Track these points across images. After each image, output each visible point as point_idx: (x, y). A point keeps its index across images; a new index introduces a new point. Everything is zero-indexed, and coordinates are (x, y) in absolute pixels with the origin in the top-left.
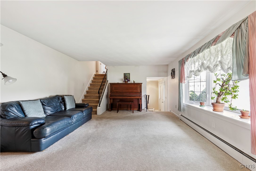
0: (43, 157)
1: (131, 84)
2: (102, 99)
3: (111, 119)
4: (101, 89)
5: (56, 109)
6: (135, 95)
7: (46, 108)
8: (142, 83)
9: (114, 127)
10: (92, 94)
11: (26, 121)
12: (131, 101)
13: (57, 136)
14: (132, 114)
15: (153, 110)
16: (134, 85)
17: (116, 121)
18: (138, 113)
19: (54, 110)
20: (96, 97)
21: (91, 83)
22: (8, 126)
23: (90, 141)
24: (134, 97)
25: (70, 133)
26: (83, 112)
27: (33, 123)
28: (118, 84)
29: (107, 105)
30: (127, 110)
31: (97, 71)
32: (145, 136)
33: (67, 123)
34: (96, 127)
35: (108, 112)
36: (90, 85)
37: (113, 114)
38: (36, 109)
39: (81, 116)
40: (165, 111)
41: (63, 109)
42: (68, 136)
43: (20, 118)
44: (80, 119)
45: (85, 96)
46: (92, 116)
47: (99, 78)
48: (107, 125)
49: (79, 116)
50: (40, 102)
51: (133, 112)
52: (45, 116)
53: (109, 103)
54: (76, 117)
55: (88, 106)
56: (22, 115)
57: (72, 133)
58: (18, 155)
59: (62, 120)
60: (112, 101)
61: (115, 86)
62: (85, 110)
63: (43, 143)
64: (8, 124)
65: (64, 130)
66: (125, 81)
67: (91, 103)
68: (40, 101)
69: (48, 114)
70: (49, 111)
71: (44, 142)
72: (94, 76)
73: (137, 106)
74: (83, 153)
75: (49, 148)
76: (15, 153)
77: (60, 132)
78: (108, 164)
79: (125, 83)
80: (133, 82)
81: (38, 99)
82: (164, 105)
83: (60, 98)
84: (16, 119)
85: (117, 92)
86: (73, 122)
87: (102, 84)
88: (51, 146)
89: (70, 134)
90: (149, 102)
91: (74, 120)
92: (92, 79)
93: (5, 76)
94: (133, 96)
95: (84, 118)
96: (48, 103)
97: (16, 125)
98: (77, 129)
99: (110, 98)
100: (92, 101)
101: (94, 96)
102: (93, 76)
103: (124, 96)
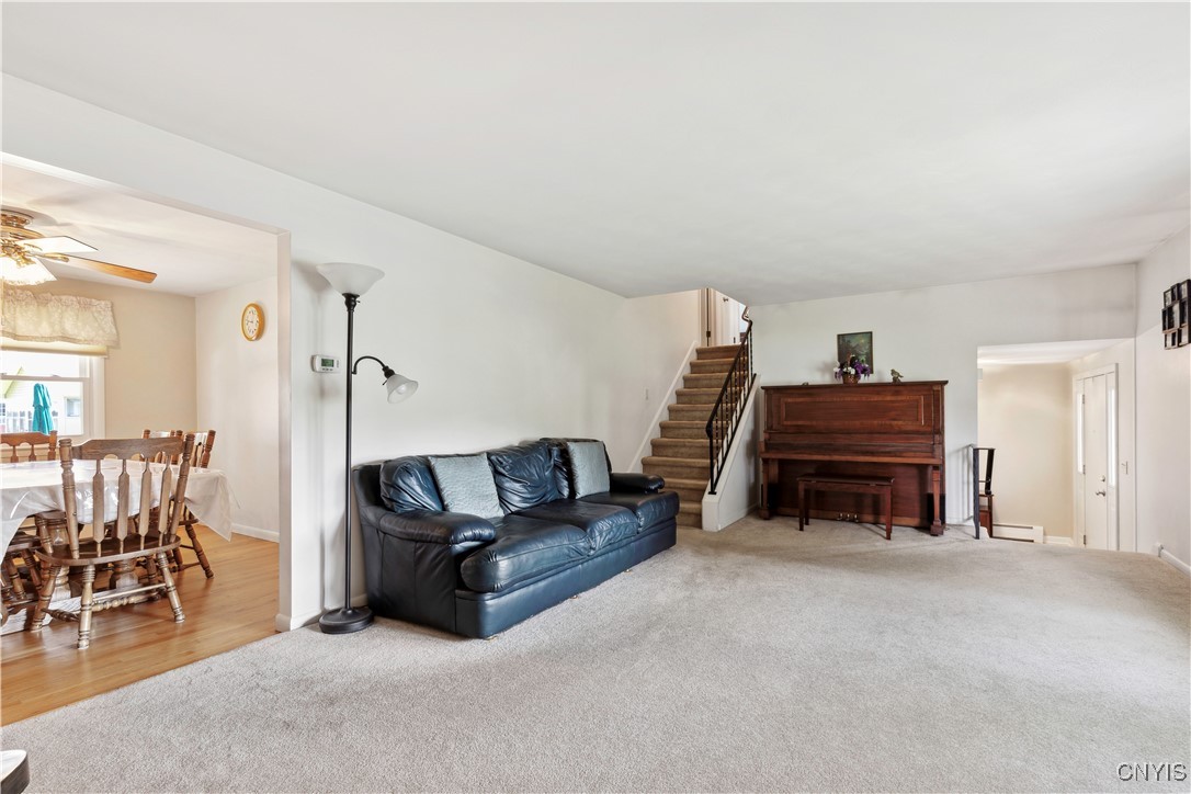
0: (488, 659)
1: (880, 387)
2: (724, 460)
3: (764, 556)
4: (719, 412)
5: (541, 492)
6: (900, 444)
7: (508, 484)
8: (946, 382)
9: (769, 596)
10: (683, 436)
11: (441, 525)
12: (881, 474)
13: (534, 591)
14: (880, 544)
15: (1036, 533)
16: (897, 393)
17: (785, 570)
18: (915, 544)
19: (530, 493)
20: (698, 451)
21: (680, 386)
22: (399, 535)
23: (655, 636)
24: (896, 456)
25: (585, 589)
26: (635, 513)
27: (461, 537)
28: (806, 389)
29: (752, 492)
30: (852, 521)
31: (709, 334)
32: (935, 667)
33: (569, 549)
34: (690, 582)
35: (757, 524)
36: (675, 396)
37: (781, 533)
38: (474, 486)
39: (626, 525)
40: (1122, 549)
41: (566, 492)
42: (576, 601)
43: (427, 515)
44: (625, 542)
45: (656, 447)
46: (680, 532)
47: (718, 364)
48: (741, 582)
49: (619, 527)
50: (487, 462)
51: (889, 532)
52: (501, 514)
53: (762, 481)
54: (606, 529)
55: (661, 487)
56: (434, 505)
57: (591, 592)
58: (422, 637)
59: (551, 535)
60: (774, 470)
61: (790, 400)
62: (646, 504)
63: (490, 610)
64: (398, 529)
65: (562, 575)
66: (846, 373)
67: (679, 476)
68: (489, 459)
69: (513, 509)
70: (517, 498)
71: (491, 606)
72: (694, 358)
73: (916, 506)
74: (618, 678)
75: (508, 632)
76: (417, 629)
77: (544, 579)
78: (715, 754)
79: (841, 381)
80: (889, 379)
81: (482, 453)
82: (1114, 509)
83: (555, 452)
84: (418, 514)
85: (799, 430)
86: (594, 549)
87: (725, 389)
88: (515, 627)
89: (583, 595)
90: (993, 489)
91: (599, 541)
92: (687, 372)
93: (388, 373)
94: (888, 449)
95: (638, 535)
96: (511, 468)
97: (417, 535)
98: (613, 579)
99: (767, 456)
100: (682, 466)
101: (691, 447)
102: (690, 356)
103: (836, 450)
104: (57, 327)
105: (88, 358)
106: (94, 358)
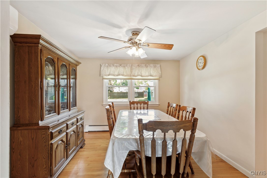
104: (149, 73)
105: (155, 80)
106: (157, 81)
